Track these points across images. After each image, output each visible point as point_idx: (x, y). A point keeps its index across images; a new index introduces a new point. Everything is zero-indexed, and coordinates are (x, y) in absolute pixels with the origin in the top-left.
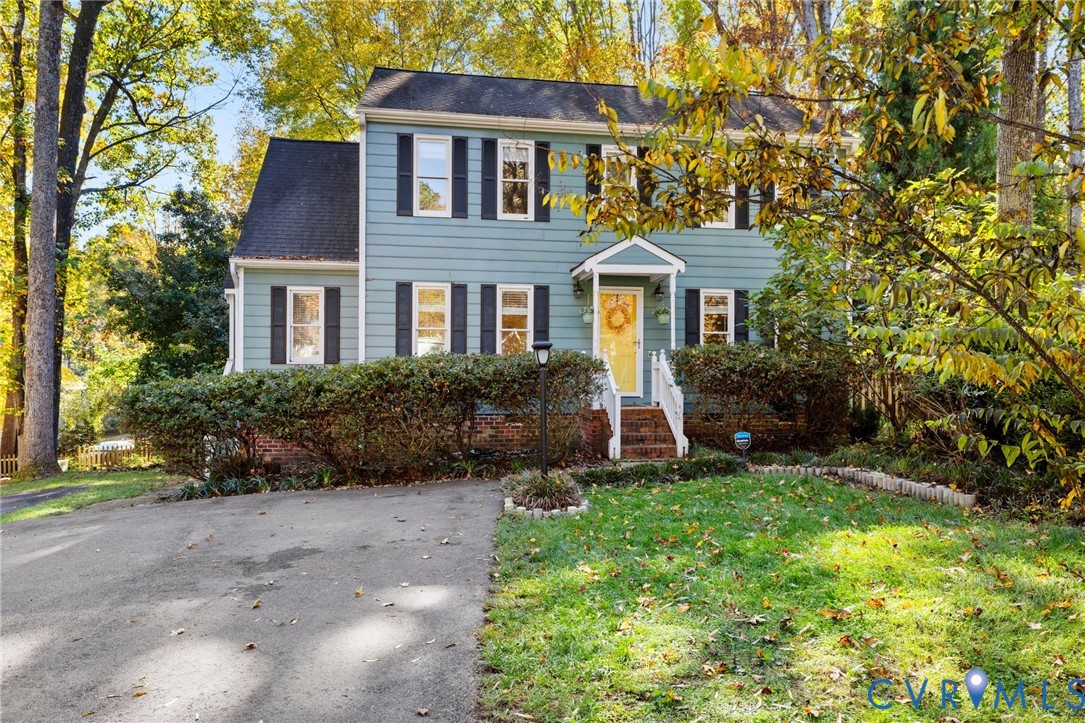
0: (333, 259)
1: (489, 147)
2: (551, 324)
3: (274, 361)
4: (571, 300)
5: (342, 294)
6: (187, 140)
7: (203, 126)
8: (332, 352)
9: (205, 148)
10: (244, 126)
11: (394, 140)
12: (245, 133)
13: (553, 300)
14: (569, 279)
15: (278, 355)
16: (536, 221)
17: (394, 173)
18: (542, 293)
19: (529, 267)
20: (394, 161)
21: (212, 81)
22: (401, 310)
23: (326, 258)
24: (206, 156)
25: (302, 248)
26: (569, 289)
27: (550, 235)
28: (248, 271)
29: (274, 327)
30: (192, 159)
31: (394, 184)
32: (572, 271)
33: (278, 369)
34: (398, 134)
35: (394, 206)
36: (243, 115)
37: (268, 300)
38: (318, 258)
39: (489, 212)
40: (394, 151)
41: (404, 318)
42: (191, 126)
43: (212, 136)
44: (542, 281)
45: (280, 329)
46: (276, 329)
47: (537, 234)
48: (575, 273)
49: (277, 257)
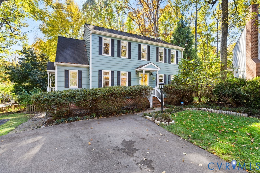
0: (81, 64)
1: (119, 42)
2: (131, 80)
3: (65, 87)
4: (135, 75)
5: (82, 72)
6: (20, 39)
7: (25, 36)
8: (80, 85)
9: (25, 41)
10: (36, 37)
11: (98, 38)
12: (36, 38)
13: (132, 75)
14: (135, 71)
15: (67, 86)
16: (128, 58)
17: (98, 45)
18: (130, 74)
19: (127, 68)
20: (98, 43)
21: (27, 26)
22: (100, 76)
23: (79, 64)
24: (25, 43)
25: (72, 61)
26: (135, 73)
27: (131, 62)
28: (58, 65)
29: (65, 79)
30: (22, 43)
31: (98, 48)
32: (135, 69)
33: (67, 89)
34: (99, 37)
35: (98, 53)
36: (35, 35)
37: (64, 73)
38: (77, 64)
39: (119, 56)
40: (98, 40)
41: (100, 78)
42: (22, 35)
43: (27, 38)
44: (130, 71)
45: (67, 80)
46: (66, 80)
47: (129, 61)
48: (136, 70)
49: (67, 63)
